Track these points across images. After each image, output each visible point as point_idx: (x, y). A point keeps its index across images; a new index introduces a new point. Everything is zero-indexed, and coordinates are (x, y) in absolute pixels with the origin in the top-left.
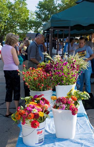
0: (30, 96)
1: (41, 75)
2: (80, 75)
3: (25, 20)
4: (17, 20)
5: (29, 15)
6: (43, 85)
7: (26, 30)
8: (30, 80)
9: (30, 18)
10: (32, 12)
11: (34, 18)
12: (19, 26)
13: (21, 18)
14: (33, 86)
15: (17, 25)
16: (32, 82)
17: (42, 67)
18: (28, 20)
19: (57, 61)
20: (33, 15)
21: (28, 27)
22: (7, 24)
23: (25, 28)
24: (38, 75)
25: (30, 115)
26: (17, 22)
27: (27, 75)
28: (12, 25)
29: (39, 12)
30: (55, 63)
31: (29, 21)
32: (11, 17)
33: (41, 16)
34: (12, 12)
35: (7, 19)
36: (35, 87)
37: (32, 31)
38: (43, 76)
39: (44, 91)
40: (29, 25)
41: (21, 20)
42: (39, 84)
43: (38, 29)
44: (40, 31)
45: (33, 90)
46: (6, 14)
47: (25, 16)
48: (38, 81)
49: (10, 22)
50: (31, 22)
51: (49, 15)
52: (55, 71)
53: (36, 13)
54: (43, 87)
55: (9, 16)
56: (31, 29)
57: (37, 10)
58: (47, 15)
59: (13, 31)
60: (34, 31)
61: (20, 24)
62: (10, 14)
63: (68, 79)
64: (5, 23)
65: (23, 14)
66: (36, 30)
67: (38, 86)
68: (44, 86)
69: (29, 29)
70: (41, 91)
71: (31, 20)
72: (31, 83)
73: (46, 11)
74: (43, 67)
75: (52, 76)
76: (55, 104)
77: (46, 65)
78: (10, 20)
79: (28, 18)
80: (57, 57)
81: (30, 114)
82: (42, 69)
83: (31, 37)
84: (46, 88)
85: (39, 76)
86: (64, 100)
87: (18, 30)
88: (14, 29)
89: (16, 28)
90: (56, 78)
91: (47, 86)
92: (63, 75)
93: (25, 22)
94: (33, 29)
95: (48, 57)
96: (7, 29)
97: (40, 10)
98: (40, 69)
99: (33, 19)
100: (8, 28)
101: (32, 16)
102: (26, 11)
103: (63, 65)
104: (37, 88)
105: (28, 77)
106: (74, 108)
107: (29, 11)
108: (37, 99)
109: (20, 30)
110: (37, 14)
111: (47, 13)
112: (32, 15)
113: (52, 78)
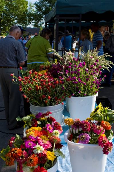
0: (30, 115)
1: (46, 82)
2: (103, 80)
3: (24, 13)
4: (14, 13)
5: (28, 6)
6: (49, 97)
7: (25, 24)
8: (30, 89)
9: (29, 11)
10: (31, 4)
11: (33, 10)
12: (17, 19)
13: (19, 10)
14: (35, 99)
15: (14, 18)
16: (33, 93)
17: (46, 68)
18: (26, 12)
19: (68, 61)
20: (33, 7)
21: (27, 20)
22: (3, 17)
23: (24, 22)
24: (42, 81)
25: (31, 160)
26: (14, 14)
27: (25, 82)
28: (9, 18)
29: (39, 4)
30: (66, 63)
31: (28, 13)
32: (7, 10)
33: (41, 9)
34: (8, 4)
35: (3, 12)
36: (38, 101)
37: (32, 25)
38: (50, 83)
39: (51, 105)
40: (28, 18)
41: (19, 13)
42: (43, 95)
43: (39, 23)
44: (40, 25)
45: (35, 104)
46: (2, 6)
47: (23, 8)
48: (42, 91)
49: (7, 15)
50: (30, 15)
51: (51, 8)
52: (66, 75)
53: (36, 5)
54: (49, 100)
55: (6, 9)
56: (31, 23)
57: (37, 1)
58: (48, 7)
59: (11, 25)
60: (34, 25)
61: (17, 17)
62: (7, 6)
63: (87, 87)
64: (1, 17)
65: (21, 5)
66: (36, 24)
67: (43, 100)
68: (51, 99)
69: (28, 23)
70: (46, 106)
71: (30, 12)
72: (31, 95)
73: (47, 3)
74: (48, 69)
75: (63, 83)
76: (71, 130)
77: (51, 66)
78: (6, 13)
79: (27, 11)
80: (69, 55)
81: (32, 157)
82: (47, 72)
83: (30, 32)
84: (55, 101)
85: (43, 84)
86: (87, 126)
87: (16, 23)
88: (12, 22)
89: (14, 21)
90: (68, 86)
91: (55, 98)
92: (80, 82)
93: (23, 15)
94: (32, 22)
95: (55, 54)
96: (4, 23)
97: (40, 2)
98: (45, 72)
99: (32, 12)
100: (5, 21)
101: (31, 8)
102: (25, 2)
103: (80, 66)
104: (41, 102)
105: (27, 85)
106: (105, 141)
107: (28, 2)
108: (41, 119)
109: (18, 24)
110: (37, 7)
111: (48, 5)
112: (31, 6)
113: (64, 86)
